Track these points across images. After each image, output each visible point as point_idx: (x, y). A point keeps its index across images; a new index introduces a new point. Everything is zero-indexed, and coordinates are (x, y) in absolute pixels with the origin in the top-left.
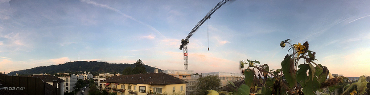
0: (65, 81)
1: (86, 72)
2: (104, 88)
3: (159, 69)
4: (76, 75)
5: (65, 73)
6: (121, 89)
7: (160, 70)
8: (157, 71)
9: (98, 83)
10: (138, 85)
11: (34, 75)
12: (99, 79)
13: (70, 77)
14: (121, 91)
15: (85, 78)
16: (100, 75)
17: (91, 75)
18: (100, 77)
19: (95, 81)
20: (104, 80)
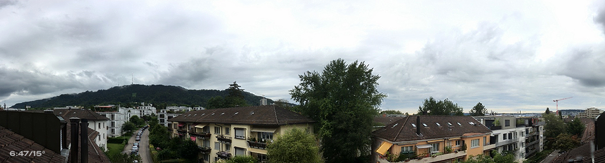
0: (109, 119)
1: (145, 103)
2: (175, 130)
3: (268, 99)
4: (128, 108)
5: (109, 106)
6: (202, 133)
7: (269, 101)
8: (264, 103)
9: (164, 122)
10: (233, 127)
11: (55, 108)
12: (166, 116)
13: (117, 112)
14: (203, 136)
15: (143, 114)
16: (168, 109)
17: (154, 108)
18: (168, 112)
19: (159, 119)
20: (174, 117)
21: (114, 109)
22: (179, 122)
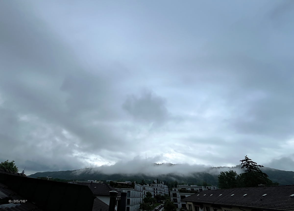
1: (157, 181)
4: (143, 185)
9: (177, 202)
12: (179, 195)
13: (134, 188)
15: (157, 192)
16: (180, 187)
17: (165, 186)
18: (181, 191)
19: (172, 198)
20: (187, 196)
21: (130, 185)
22: (193, 202)
